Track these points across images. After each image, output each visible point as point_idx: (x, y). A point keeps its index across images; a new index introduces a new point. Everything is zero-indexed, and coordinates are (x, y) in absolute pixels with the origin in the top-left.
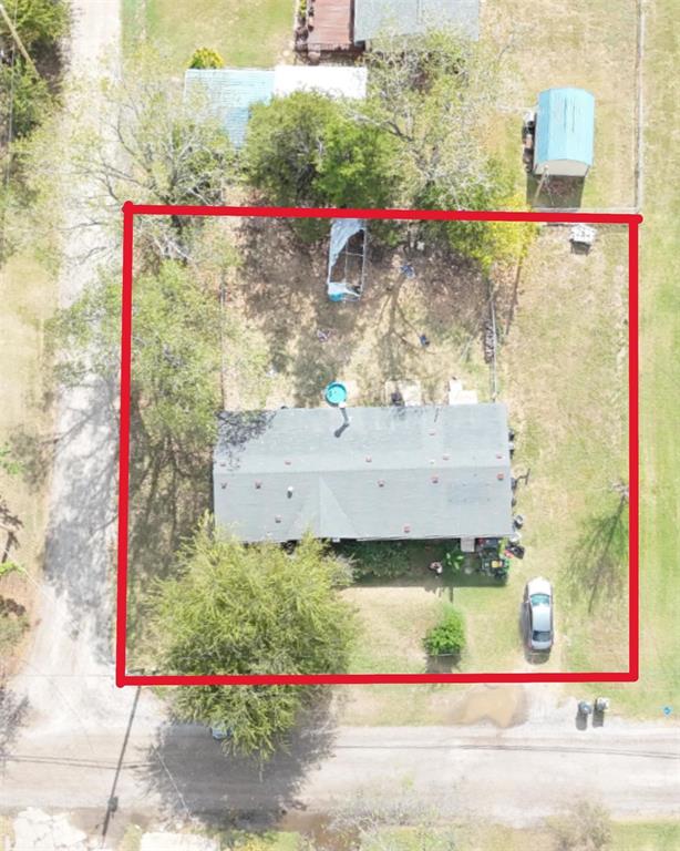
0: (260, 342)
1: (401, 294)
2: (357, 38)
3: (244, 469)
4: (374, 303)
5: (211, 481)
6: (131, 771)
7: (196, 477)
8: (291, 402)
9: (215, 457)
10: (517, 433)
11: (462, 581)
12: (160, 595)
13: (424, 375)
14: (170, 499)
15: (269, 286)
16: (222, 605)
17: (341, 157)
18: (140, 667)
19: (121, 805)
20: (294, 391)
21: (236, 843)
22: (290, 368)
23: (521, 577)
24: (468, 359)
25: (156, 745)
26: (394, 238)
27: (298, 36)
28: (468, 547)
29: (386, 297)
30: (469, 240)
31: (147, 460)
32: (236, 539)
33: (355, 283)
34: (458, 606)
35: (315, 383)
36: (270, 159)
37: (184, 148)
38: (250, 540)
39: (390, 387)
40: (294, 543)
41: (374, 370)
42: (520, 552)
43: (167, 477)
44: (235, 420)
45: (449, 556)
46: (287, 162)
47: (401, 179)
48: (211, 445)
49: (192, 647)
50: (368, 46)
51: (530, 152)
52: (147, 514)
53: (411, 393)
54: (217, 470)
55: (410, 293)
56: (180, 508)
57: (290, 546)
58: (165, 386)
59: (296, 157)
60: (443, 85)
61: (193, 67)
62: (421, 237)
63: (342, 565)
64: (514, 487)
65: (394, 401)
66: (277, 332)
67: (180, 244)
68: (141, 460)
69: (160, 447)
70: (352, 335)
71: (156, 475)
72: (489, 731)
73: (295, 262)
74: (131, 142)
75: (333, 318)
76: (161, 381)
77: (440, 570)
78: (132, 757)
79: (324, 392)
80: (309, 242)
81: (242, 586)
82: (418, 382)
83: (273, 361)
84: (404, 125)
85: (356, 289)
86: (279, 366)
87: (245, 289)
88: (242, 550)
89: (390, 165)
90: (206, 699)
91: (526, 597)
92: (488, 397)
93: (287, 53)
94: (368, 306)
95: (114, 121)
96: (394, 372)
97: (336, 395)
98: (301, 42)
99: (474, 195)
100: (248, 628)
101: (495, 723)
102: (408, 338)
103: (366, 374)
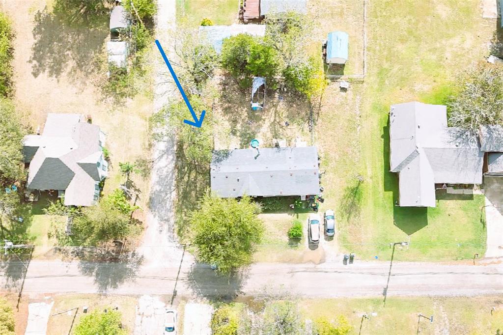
0: (227, 125)
1: (278, 107)
2: (262, 14)
3: (221, 171)
4: (268, 110)
5: (210, 176)
6: (182, 281)
7: (204, 174)
8: (238, 147)
9: (211, 167)
10: (321, 157)
11: (302, 211)
12: (191, 217)
13: (287, 136)
14: (195, 183)
15: (230, 104)
16: (214, 220)
17: (256, 57)
18: (184, 243)
19: (178, 293)
20: (240, 143)
21: (220, 307)
22: (238, 134)
23: (322, 210)
24: (303, 131)
25: (190, 271)
26: (275, 87)
27: (240, 14)
28: (303, 199)
29: (273, 108)
30: (303, 87)
31: (186, 168)
32: (219, 197)
33: (262, 103)
34: (300, 220)
35: (248, 140)
36: (230, 58)
37: (199, 55)
38: (224, 197)
39: (275, 141)
40: (240, 197)
41: (269, 135)
42: (322, 201)
43: (193, 174)
44: (218, 153)
45: (296, 202)
46: (237, 59)
47: (278, 65)
48: (210, 163)
49: (203, 235)
50: (266, 17)
51: (325, 55)
52: (186, 188)
53: (282, 143)
54: (212, 172)
55: (282, 106)
56: (198, 185)
57: (239, 199)
58: (193, 141)
59: (239, 58)
60: (292, 31)
61: (202, 25)
62: (285, 86)
63: (258, 206)
64: (320, 177)
65: (276, 146)
66: (233, 121)
67: (198, 89)
68: (184, 168)
69: (191, 163)
70: (260, 122)
71: (189, 174)
72: (311, 265)
73: (240, 96)
74: (180, 52)
75: (253, 115)
76: (191, 139)
77: (293, 207)
78: (181, 276)
79: (251, 143)
80: (245, 87)
81: (221, 213)
82: (285, 139)
83: (232, 132)
84: (279, 45)
85: (262, 105)
86: (234, 133)
87: (222, 106)
88: (221, 200)
89: (273, 60)
90: (208, 254)
91: (324, 217)
92: (310, 144)
93: (236, 20)
94: (266, 112)
95: (173, 45)
96: (276, 136)
97: (255, 144)
98: (241, 16)
99: (304, 71)
100: (224, 229)
101: (314, 263)
102: (281, 123)
103: (266, 136)
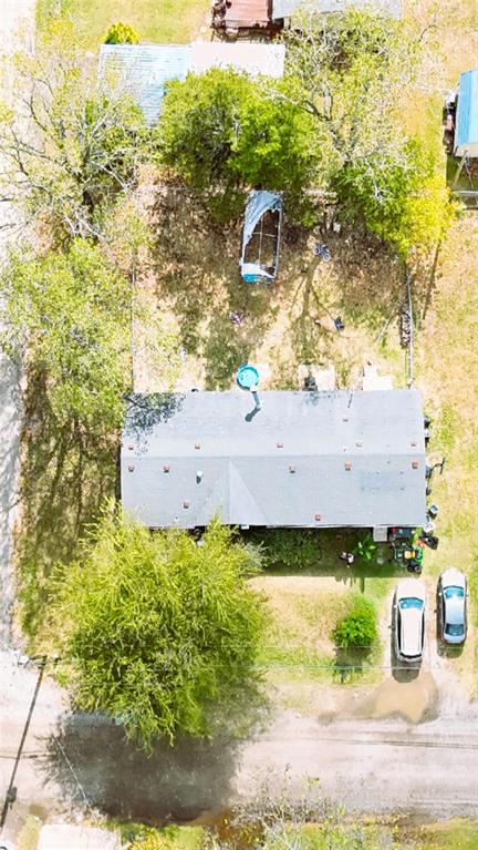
0: (171, 323)
1: (316, 277)
2: (275, 16)
3: (151, 453)
4: (288, 284)
5: (119, 464)
6: (31, 761)
7: (103, 460)
8: (201, 384)
9: (123, 440)
10: (433, 420)
11: (377, 571)
12: (64, 581)
13: (337, 359)
14: (76, 483)
15: (182, 266)
16: (125, 592)
17: (257, 136)
18: (42, 654)
19: (19, 795)
20: (204, 374)
21: (137, 837)
22: (201, 350)
23: (433, 570)
24: (384, 344)
25: (57, 734)
26: (310, 220)
27: (215, 13)
28: (380, 536)
29: (300, 279)
30: (387, 223)
31: (53, 442)
32: (142, 525)
33: (269, 264)
34: (368, 596)
35: (226, 364)
36: (185, 137)
37: (97, 124)
38: (155, 525)
39: (303, 371)
40: (202, 529)
41: (288, 354)
42: (433, 543)
43: (73, 458)
44: (143, 402)
45: (360, 545)
46: (202, 140)
47: (320, 159)
48: (119, 427)
49: (95, 635)
50: (286, 24)
51: (450, 134)
52: (52, 498)
53: (325, 378)
54: (124, 453)
55: (325, 275)
56: (86, 491)
57: (198, 532)
58: (73, 368)
59: (211, 135)
60: (362, 64)
61: (108, 42)
62: (337, 218)
63: (251, 553)
64: (429, 476)
65: (307, 385)
66: (189, 313)
67: (91, 221)
68: (47, 442)
69: (66, 428)
70: (265, 317)
71: (61, 458)
72: (398, 726)
73: (208, 242)
74: (43, 117)
75: (246, 300)
76: (69, 362)
77: (351, 560)
78: (31, 746)
79: (234, 376)
80: (224, 218)
81: (146, 571)
82: (332, 367)
83: (184, 342)
84: (322, 104)
85: (271, 270)
86: (190, 346)
87: (157, 268)
88: (148, 536)
89: (306, 145)
90: (109, 688)
91: (438, 590)
92: (403, 383)
93: (204, 29)
94: (282, 288)
95: (27, 96)
96: (307, 357)
97: (246, 377)
98: (218, 19)
99: (392, 177)
100: (154, 616)
101: (406, 719)
102: (323, 322)
103: (278, 357)
